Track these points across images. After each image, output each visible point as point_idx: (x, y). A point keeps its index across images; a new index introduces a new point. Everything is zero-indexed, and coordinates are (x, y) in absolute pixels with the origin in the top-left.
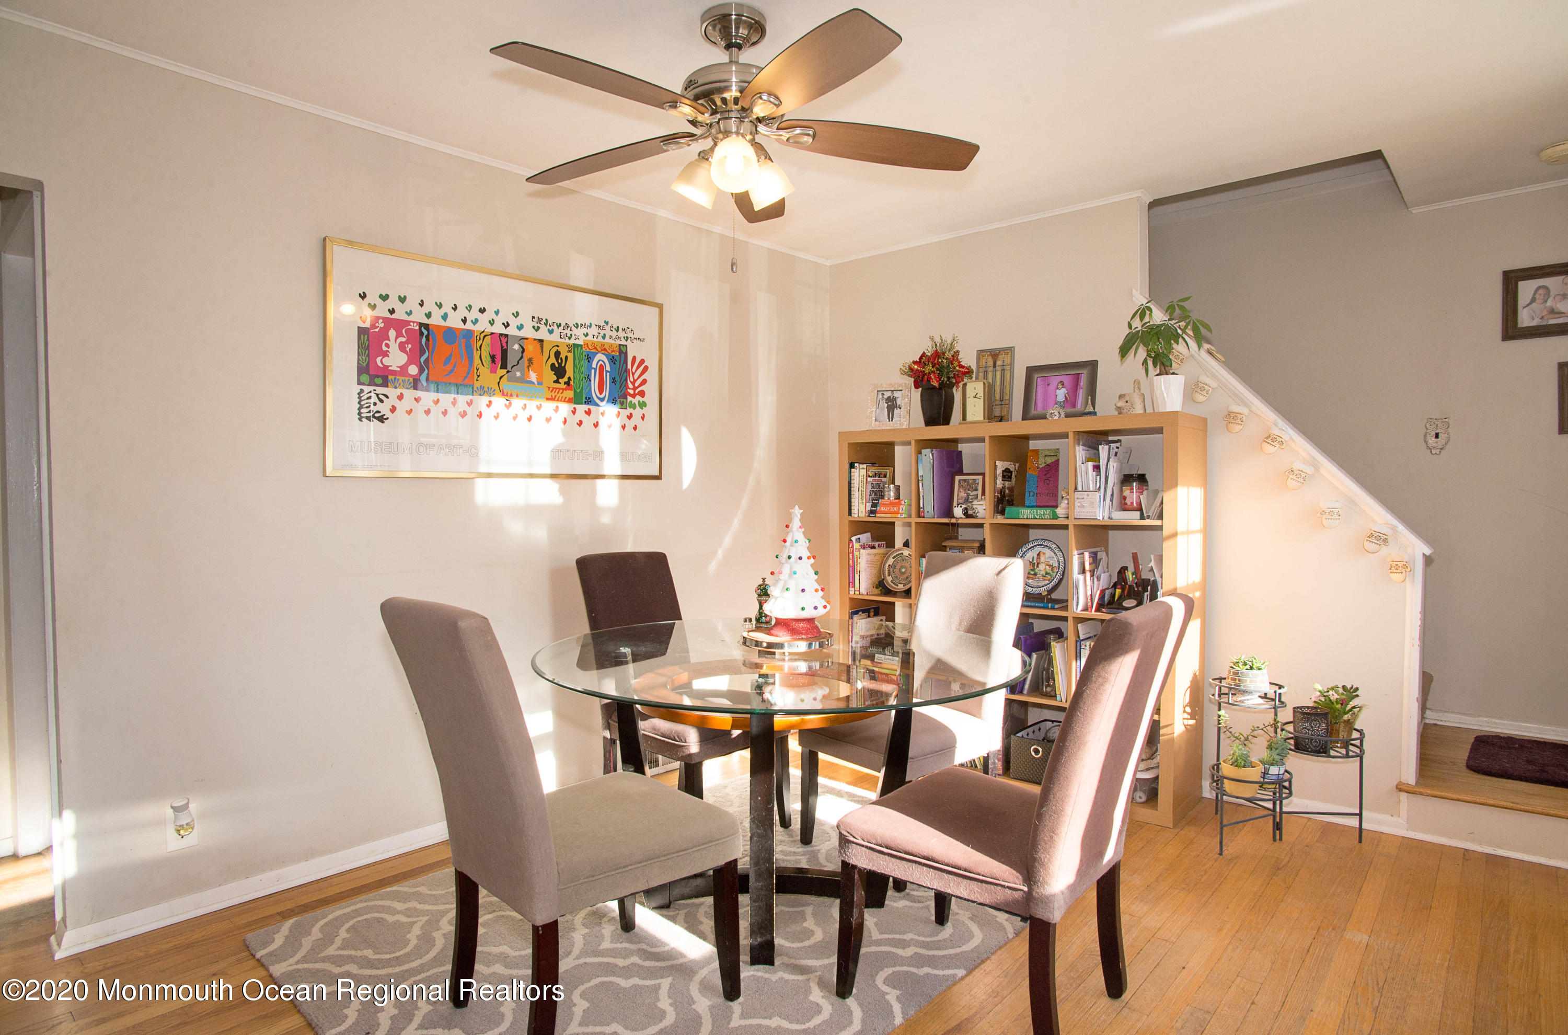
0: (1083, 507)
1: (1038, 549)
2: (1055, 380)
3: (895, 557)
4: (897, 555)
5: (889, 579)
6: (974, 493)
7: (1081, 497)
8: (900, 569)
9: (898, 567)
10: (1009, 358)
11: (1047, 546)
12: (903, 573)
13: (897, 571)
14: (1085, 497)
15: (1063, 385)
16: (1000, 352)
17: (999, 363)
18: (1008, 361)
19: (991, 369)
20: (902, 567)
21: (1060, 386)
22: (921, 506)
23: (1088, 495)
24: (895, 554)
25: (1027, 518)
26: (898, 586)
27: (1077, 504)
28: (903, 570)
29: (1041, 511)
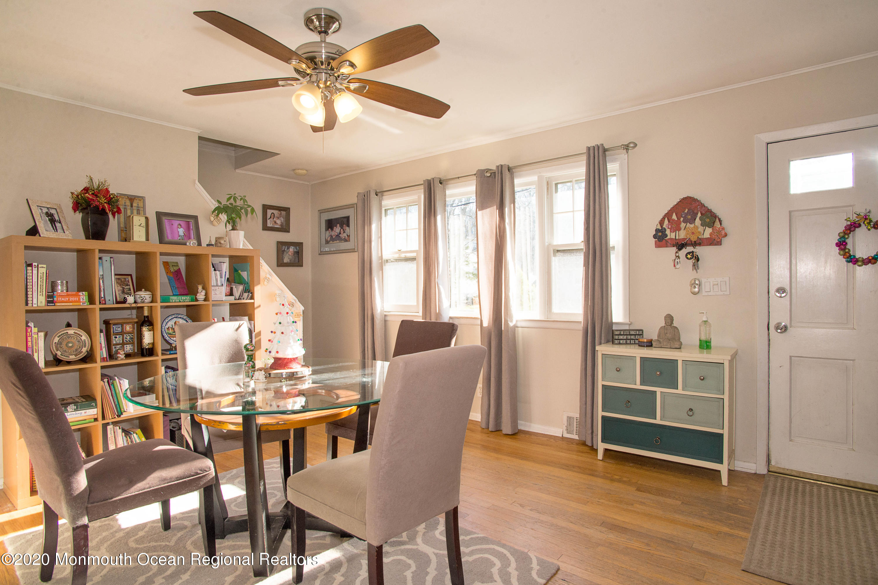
0: (216, 294)
1: (175, 320)
2: (176, 223)
3: (60, 336)
4: (62, 335)
5: (59, 353)
6: (128, 287)
7: (215, 289)
8: (66, 345)
9: (64, 343)
10: (142, 203)
11: (180, 318)
12: (72, 347)
13: (64, 345)
14: (217, 289)
15: (181, 226)
16: (135, 198)
17: (135, 205)
18: (141, 204)
19: (129, 207)
20: (68, 342)
21: (179, 227)
22: (102, 296)
23: (218, 288)
24: (60, 334)
25: (175, 302)
26: (69, 357)
27: (213, 293)
28: (70, 345)
29: (184, 298)
